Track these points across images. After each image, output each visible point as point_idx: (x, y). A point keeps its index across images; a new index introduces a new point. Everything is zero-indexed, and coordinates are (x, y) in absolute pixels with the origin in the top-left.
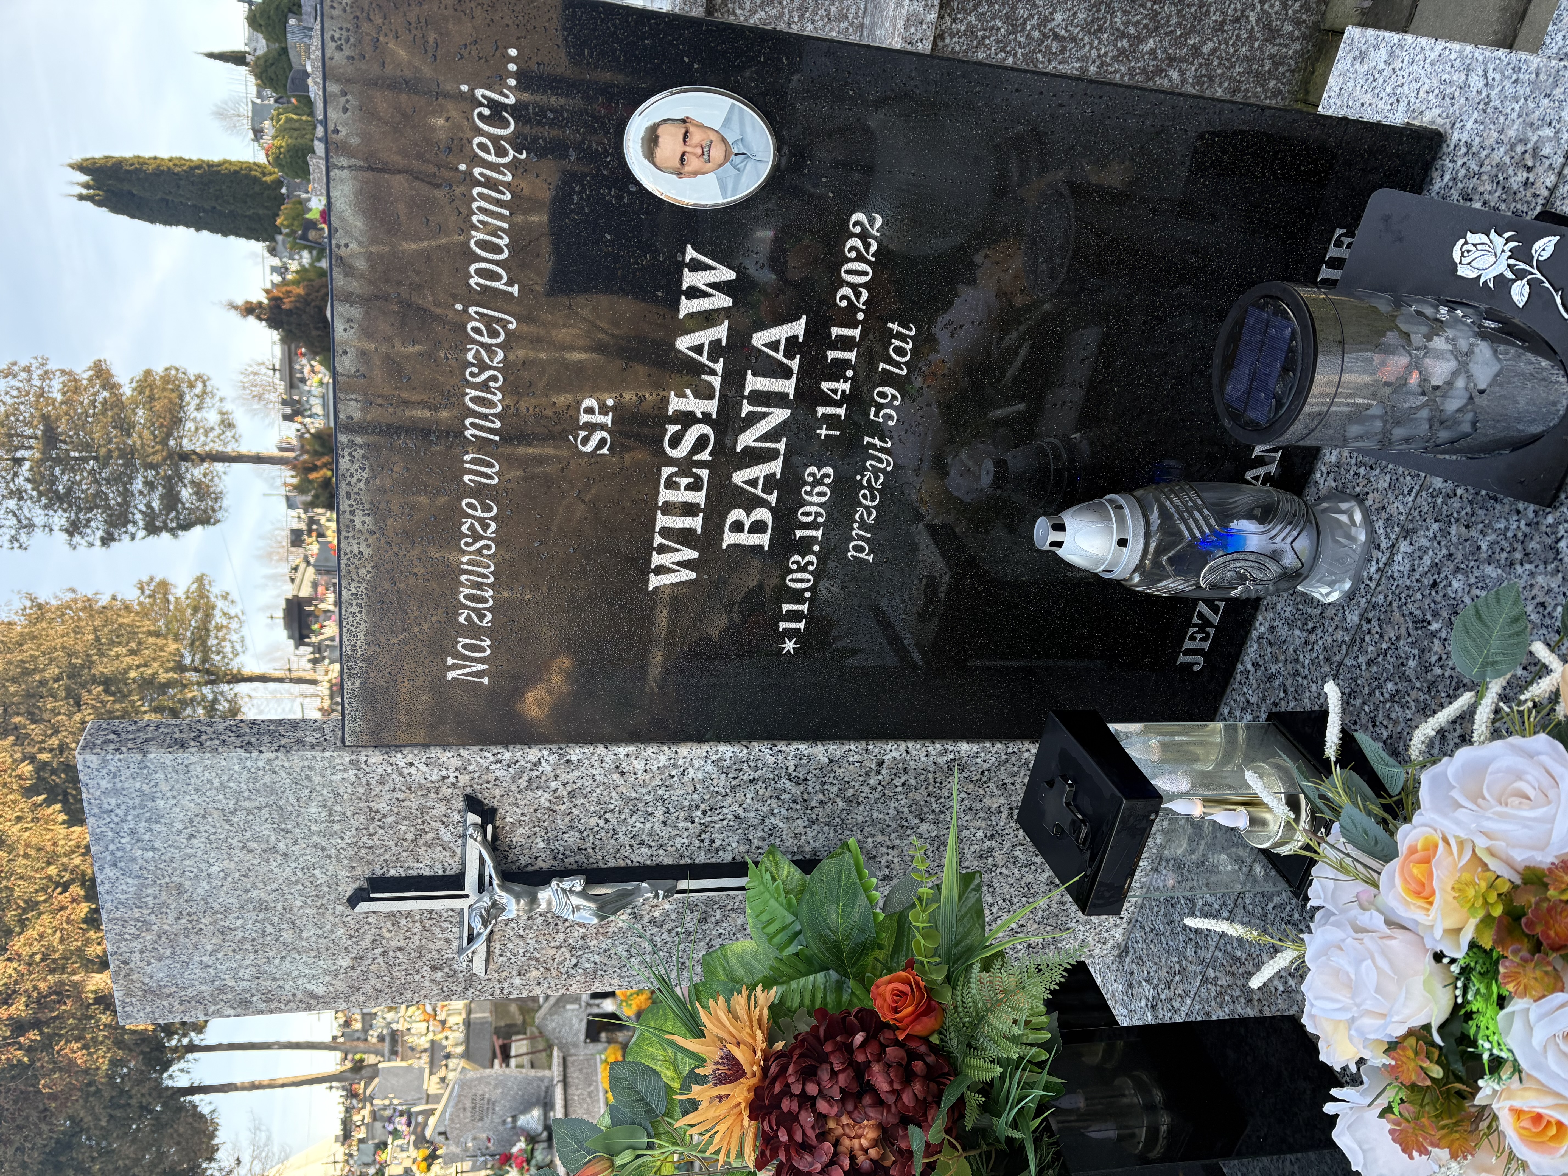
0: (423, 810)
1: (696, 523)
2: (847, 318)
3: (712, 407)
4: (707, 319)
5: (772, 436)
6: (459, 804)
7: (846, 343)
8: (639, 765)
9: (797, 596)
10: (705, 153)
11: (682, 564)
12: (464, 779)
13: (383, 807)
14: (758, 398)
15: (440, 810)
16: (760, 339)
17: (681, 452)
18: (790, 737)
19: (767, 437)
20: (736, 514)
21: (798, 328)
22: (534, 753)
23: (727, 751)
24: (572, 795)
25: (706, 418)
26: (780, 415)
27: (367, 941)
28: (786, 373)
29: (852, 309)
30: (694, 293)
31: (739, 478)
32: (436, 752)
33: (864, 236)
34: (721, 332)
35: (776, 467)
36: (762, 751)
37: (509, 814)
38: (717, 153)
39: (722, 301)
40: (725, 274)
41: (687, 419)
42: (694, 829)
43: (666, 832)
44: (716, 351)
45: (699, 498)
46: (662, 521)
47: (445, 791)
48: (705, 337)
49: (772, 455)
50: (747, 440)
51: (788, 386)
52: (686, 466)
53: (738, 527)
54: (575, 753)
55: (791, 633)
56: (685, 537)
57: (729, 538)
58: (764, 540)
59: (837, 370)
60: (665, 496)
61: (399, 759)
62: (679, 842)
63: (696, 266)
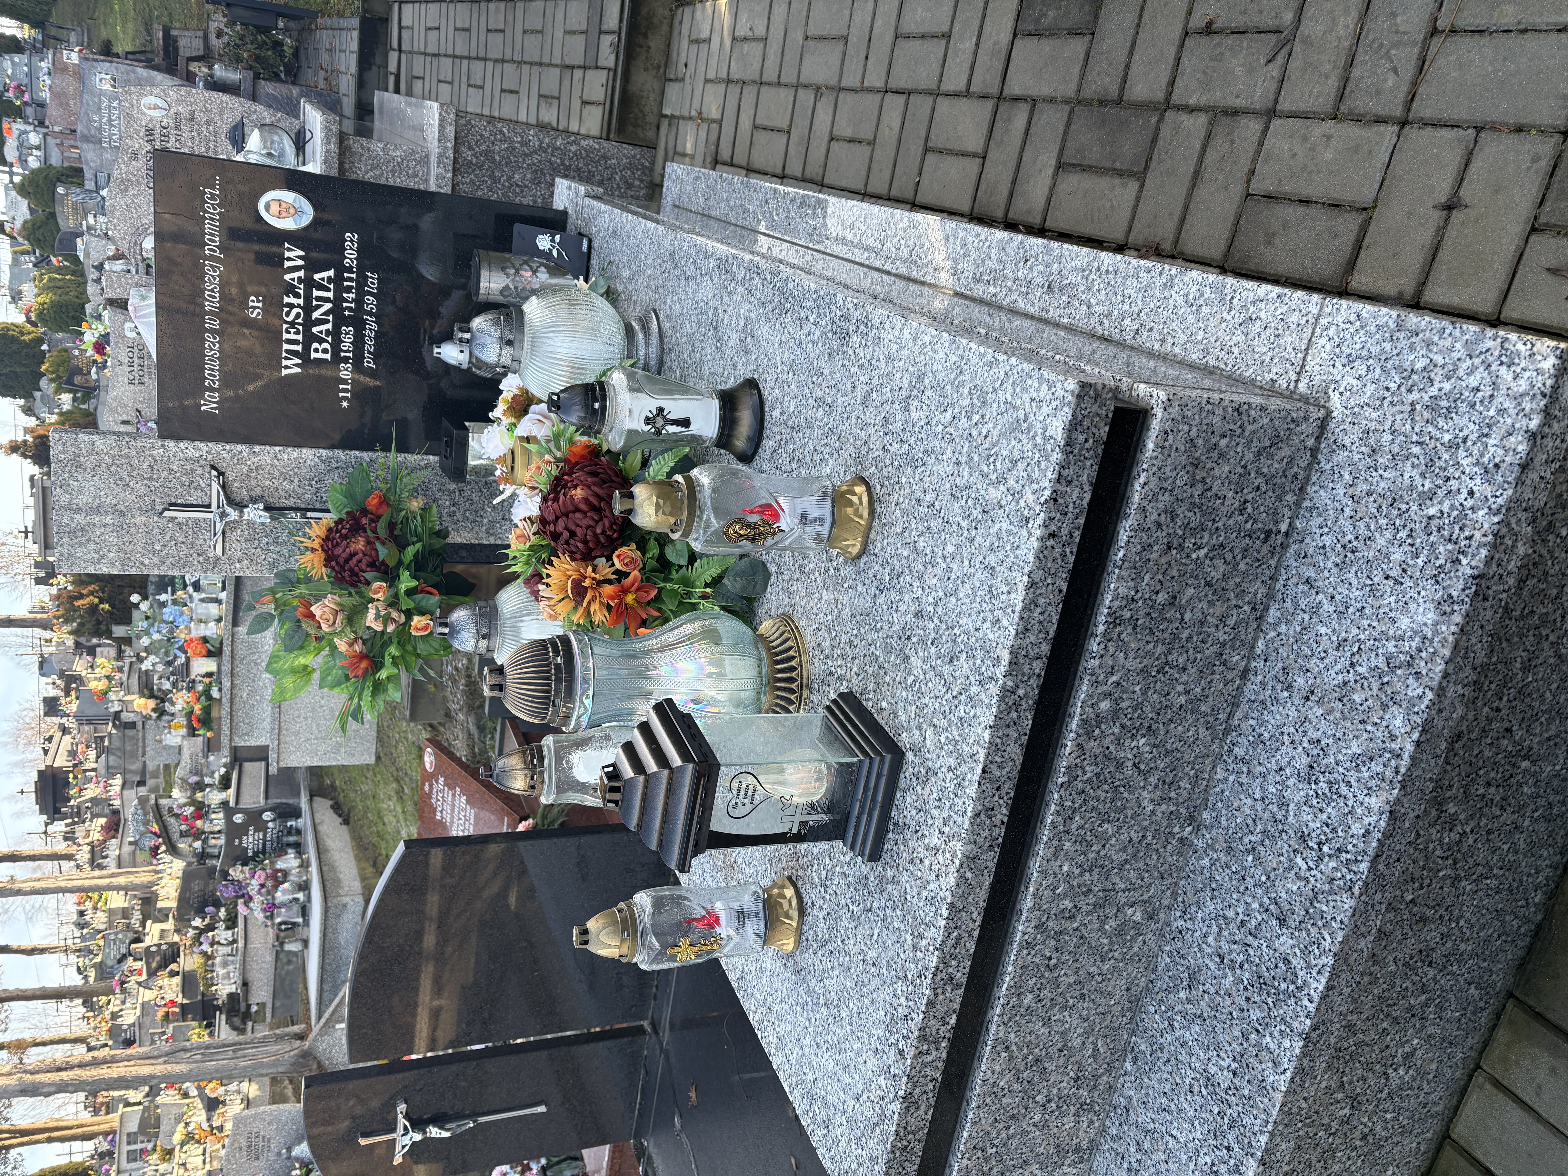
0: (192, 470)
1: (299, 348)
2: (350, 270)
3: (301, 301)
4: (297, 269)
5: (326, 313)
6: (208, 469)
7: (350, 279)
8: (286, 457)
9: (345, 382)
10: (288, 211)
11: (296, 365)
12: (210, 457)
13: (175, 468)
14: (318, 299)
15: (200, 471)
16: (317, 277)
17: (290, 318)
18: (351, 449)
19: (324, 314)
20: (315, 345)
21: (331, 273)
22: (239, 447)
23: (324, 452)
24: (257, 468)
25: (299, 306)
26: (328, 306)
27: (168, 537)
28: (328, 290)
29: (351, 267)
30: (289, 259)
31: (315, 330)
32: (197, 443)
33: (352, 241)
34: (301, 273)
35: (329, 326)
36: (339, 453)
37: (230, 475)
38: (292, 211)
39: (300, 262)
40: (302, 253)
41: (291, 306)
42: (313, 490)
43: (300, 491)
44: (300, 280)
45: (299, 337)
46: (286, 346)
47: (202, 462)
48: (295, 275)
49: (327, 321)
50: (316, 315)
51: (330, 295)
52: (293, 324)
53: (316, 350)
54: (257, 448)
55: (345, 398)
56: (295, 353)
57: (314, 355)
58: (328, 356)
59: (349, 290)
60: (286, 336)
61: (182, 445)
62: (307, 496)
63: (289, 250)
